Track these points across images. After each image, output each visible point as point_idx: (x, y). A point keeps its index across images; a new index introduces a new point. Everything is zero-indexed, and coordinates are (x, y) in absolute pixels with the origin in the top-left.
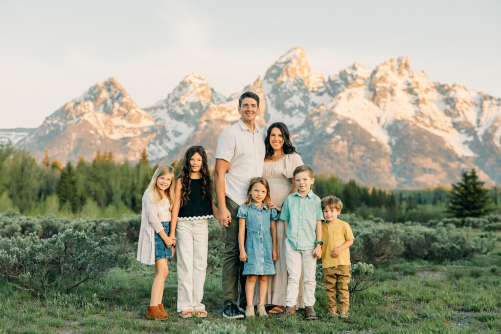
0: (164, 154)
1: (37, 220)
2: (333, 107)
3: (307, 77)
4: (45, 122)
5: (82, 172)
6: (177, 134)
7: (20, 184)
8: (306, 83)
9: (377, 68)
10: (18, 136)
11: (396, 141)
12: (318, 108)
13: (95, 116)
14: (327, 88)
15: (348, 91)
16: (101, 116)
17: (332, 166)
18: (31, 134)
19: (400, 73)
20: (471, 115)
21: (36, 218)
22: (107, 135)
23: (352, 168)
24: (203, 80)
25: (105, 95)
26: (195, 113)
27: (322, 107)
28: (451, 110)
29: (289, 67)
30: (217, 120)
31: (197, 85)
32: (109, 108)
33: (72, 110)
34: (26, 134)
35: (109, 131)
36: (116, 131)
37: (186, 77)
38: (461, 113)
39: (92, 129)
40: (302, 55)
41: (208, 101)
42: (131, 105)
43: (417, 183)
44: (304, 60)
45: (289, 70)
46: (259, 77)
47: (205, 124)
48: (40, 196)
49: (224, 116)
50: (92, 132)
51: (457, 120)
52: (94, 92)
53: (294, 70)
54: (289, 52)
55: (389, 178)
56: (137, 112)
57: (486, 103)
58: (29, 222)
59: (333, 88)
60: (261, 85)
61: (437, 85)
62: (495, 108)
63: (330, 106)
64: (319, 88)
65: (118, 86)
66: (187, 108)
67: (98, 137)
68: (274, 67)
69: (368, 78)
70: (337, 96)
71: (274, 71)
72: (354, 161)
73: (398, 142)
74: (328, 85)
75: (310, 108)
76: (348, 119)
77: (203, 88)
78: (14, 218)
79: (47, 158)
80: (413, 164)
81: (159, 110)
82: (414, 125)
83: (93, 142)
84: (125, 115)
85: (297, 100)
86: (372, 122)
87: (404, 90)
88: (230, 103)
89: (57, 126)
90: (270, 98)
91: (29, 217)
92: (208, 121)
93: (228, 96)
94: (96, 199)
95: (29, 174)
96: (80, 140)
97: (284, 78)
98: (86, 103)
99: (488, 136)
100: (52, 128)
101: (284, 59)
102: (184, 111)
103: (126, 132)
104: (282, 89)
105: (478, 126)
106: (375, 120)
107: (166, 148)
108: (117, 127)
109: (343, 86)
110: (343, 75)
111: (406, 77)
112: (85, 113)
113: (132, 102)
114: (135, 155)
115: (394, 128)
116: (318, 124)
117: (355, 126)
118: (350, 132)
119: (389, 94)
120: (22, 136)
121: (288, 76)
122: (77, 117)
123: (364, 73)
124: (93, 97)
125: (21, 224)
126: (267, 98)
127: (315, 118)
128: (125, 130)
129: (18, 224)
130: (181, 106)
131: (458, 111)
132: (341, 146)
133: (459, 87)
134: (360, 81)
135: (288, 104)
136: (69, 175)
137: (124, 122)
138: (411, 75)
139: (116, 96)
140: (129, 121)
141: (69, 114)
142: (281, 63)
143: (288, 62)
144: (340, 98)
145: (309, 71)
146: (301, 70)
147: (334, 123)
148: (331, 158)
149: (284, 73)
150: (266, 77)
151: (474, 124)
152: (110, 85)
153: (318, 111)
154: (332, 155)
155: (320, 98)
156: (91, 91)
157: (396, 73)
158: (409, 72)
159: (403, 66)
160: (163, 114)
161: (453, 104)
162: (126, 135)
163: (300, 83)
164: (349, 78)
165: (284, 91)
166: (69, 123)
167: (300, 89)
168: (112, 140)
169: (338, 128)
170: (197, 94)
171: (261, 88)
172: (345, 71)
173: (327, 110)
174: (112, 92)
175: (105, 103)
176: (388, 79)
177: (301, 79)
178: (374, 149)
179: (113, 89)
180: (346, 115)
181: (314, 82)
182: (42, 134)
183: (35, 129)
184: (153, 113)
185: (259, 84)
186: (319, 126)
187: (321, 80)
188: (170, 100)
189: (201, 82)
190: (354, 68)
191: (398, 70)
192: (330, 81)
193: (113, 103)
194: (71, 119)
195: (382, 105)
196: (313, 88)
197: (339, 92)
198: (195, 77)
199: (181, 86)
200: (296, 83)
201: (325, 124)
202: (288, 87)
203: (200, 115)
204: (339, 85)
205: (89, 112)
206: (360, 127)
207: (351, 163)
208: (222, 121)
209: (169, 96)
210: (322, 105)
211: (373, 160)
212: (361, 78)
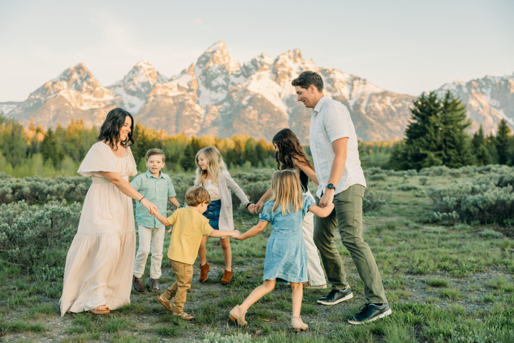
1: (26, 182)
2: (247, 86)
3: (228, 63)
4: (29, 97)
5: (59, 135)
6: (132, 106)
7: (12, 145)
8: (227, 68)
9: (279, 57)
10: (9, 108)
11: (292, 110)
12: (236, 86)
13: (69, 92)
14: (242, 71)
15: (257, 74)
16: (73, 92)
17: (246, 129)
18: (18, 107)
19: (295, 61)
20: (345, 91)
21: (24, 181)
22: (79, 107)
23: (261, 130)
24: (151, 65)
25: (75, 76)
26: (145, 90)
27: (239, 86)
28: (331, 88)
29: (214, 56)
30: (162, 95)
31: (146, 69)
32: (79, 87)
33: (50, 88)
34: (14, 106)
35: (80, 104)
36: (85, 104)
37: (138, 63)
38: (338, 90)
39: (66, 102)
40: (224, 47)
41: (155, 81)
42: (95, 84)
44: (225, 51)
45: (215, 58)
46: (192, 64)
47: (152, 98)
48: (27, 154)
49: (167, 93)
50: (67, 104)
51: (336, 94)
52: (68, 74)
53: (218, 58)
54: (214, 44)
56: (101, 89)
57: (356, 83)
58: (19, 184)
59: (246, 72)
60: (194, 69)
61: (322, 69)
62: (362, 86)
63: (245, 84)
64: (237, 71)
65: (86, 70)
66: (139, 86)
67: (71, 108)
68: (203, 56)
69: (272, 64)
70: (250, 78)
71: (204, 59)
72: (262, 125)
73: (294, 111)
74: (243, 69)
75: (230, 86)
76: (258, 94)
77: (150, 72)
78: (5, 181)
79: (32, 125)
80: (304, 127)
81: (118, 88)
83: (67, 112)
84: (92, 92)
85: (220, 80)
86: (275, 96)
88: (171, 83)
89: (39, 100)
90: (201, 79)
91: (18, 179)
92: (155, 96)
93: (169, 77)
94: (71, 155)
95: (19, 138)
96: (58, 111)
97: (211, 64)
98: (61, 83)
99: (357, 106)
100: (35, 102)
101: (211, 50)
102: (137, 88)
103: (93, 105)
104: (209, 72)
105: (350, 99)
106: (277, 95)
108: (86, 101)
109: (254, 70)
110: (254, 62)
111: (299, 64)
112: (60, 90)
113: (97, 82)
114: (100, 122)
115: (291, 101)
116: (237, 98)
117: (263, 99)
118: (259, 104)
119: (287, 76)
120: (12, 108)
121: (214, 62)
122: (55, 93)
123: (269, 60)
124: (66, 78)
125: (12, 186)
126: (199, 79)
127: (234, 94)
128: (92, 103)
129: (9, 186)
130: (134, 84)
131: (336, 89)
132: (253, 114)
133: (337, 70)
135: (214, 83)
136: (50, 138)
137: (91, 97)
138: (303, 62)
139: (84, 77)
140: (95, 96)
141: (48, 91)
142: (209, 53)
143: (214, 52)
144: (252, 79)
145: (229, 59)
146: (223, 58)
147: (248, 98)
148: (246, 123)
149: (211, 60)
150: (198, 63)
151: (347, 97)
152: (79, 68)
153: (236, 88)
154: (247, 120)
155: (237, 79)
156: (65, 74)
157: (292, 61)
158: (302, 60)
159: (297, 55)
160: (121, 91)
161: (332, 83)
162: (93, 107)
163: (223, 68)
164: (259, 64)
165: (211, 74)
166: (48, 97)
167: (222, 73)
168: (82, 111)
169: (251, 101)
170: (147, 76)
171: (194, 71)
172: (255, 59)
173: (242, 88)
174: (82, 74)
175: (76, 82)
176: (287, 65)
177: (223, 65)
178: (276, 116)
179: (82, 72)
180: (256, 91)
181: (233, 67)
182: (28, 106)
183: (22, 103)
184: (114, 90)
185: (192, 68)
186: (237, 100)
187: (239, 66)
188: (126, 80)
189: (149, 67)
190: (262, 57)
191: (294, 58)
192: (245, 67)
193: (82, 82)
194: (50, 94)
195: (282, 84)
196: (232, 72)
197: (251, 75)
198: (145, 63)
199: (134, 70)
200: (220, 68)
201: (241, 98)
202: (214, 71)
203: (149, 92)
204: (251, 70)
205: (64, 89)
206: (267, 100)
207: (260, 127)
208: (165, 96)
209: (125, 77)
210: (239, 84)
211: (276, 124)
212: (267, 64)
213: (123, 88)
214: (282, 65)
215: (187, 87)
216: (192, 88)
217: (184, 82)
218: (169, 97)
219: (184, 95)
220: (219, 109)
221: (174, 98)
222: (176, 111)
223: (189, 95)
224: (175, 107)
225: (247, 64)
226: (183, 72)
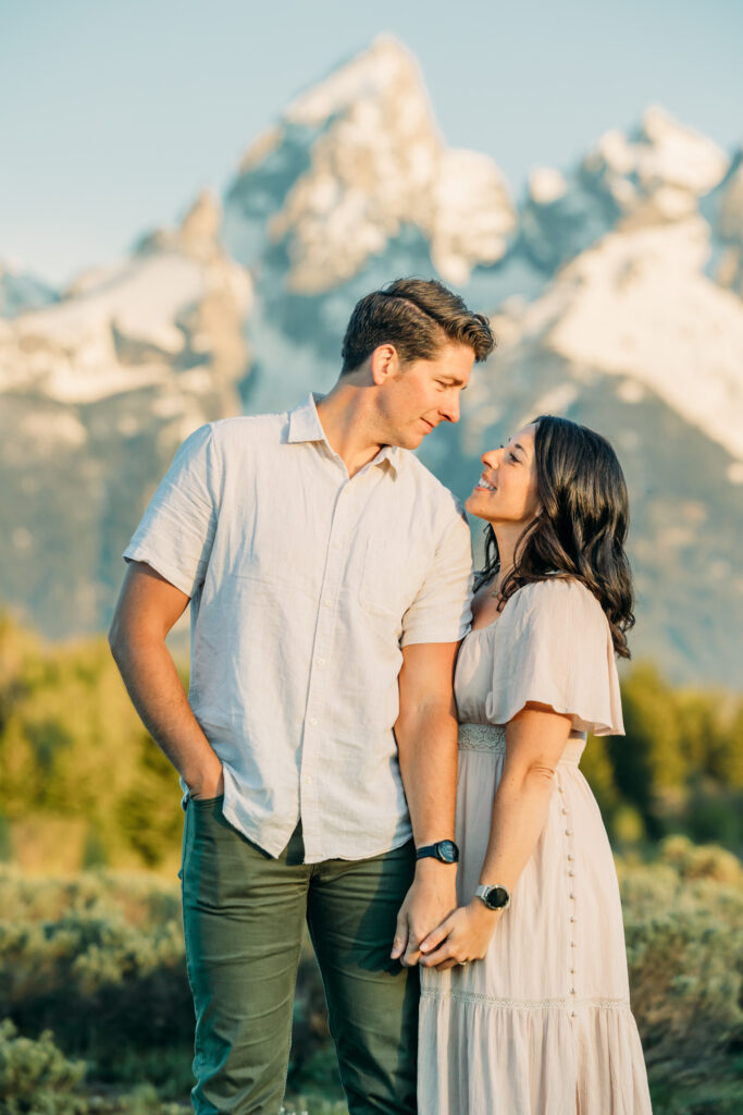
2: (553, 324)
3: (427, 189)
14: (522, 234)
15: (616, 247)
29: (338, 141)
30: (10, 394)
45: (345, 155)
53: (365, 156)
59: (546, 237)
60: (216, 226)
63: (536, 317)
64: (489, 237)
70: (569, 273)
71: (276, 163)
97: (318, 192)
101: (317, 106)
104: (310, 248)
109: (594, 224)
110: (591, 178)
117: (655, 409)
121: (343, 185)
134: (670, 202)
143: (337, 118)
144: (580, 281)
146: (401, 155)
149: (320, 165)
150: (238, 193)
155: (490, 284)
164: (623, 191)
171: (213, 237)
173: (525, 342)
180: (613, 359)
185: (204, 221)
187: (496, 200)
190: (641, 138)
197: (577, 252)
202: (338, 236)
204: (574, 223)
206: (676, 417)
208: (34, 397)
212: (679, 187)
215: (171, 340)
216: (202, 343)
218: (57, 406)
219: (150, 391)
221: (84, 412)
222: (97, 493)
223: (185, 393)
224: (93, 471)
225: (549, 186)
226: (148, 246)
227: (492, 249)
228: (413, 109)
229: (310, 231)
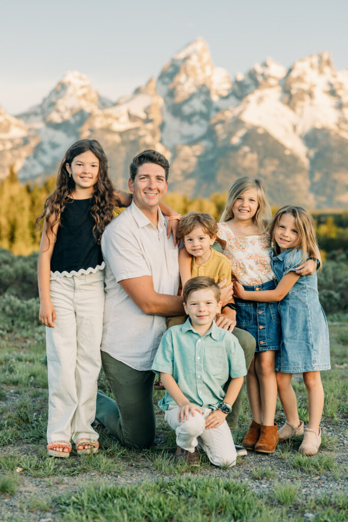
0: (39, 169)
2: (241, 113)
3: (209, 77)
6: (54, 146)
8: (208, 85)
9: (293, 65)
11: (315, 153)
12: (223, 114)
14: (234, 90)
15: (258, 93)
19: (321, 72)
24: (85, 80)
26: (76, 120)
27: (227, 113)
29: (187, 65)
30: (102, 129)
31: (78, 87)
37: (64, 78)
40: (204, 50)
41: (93, 106)
43: (340, 204)
45: (188, 68)
46: (152, 77)
47: (87, 133)
49: (110, 125)
53: (194, 68)
54: (188, 45)
55: (306, 197)
56: (7, 120)
59: (240, 91)
63: (237, 111)
64: (225, 90)
66: (67, 115)
68: (170, 65)
69: (283, 78)
70: (245, 100)
71: (171, 70)
73: (318, 155)
74: (236, 87)
75: (213, 114)
76: (258, 127)
77: (84, 91)
80: (335, 181)
81: (32, 117)
82: (337, 134)
85: (197, 104)
86: (287, 130)
87: (326, 92)
88: (117, 109)
90: (165, 102)
92: (92, 130)
97: (182, 78)
101: (182, 55)
102: (63, 118)
104: (179, 92)
106: (291, 129)
107: (42, 163)
109: (252, 87)
110: (252, 75)
111: (328, 76)
114: (4, 172)
115: (312, 138)
116: (223, 134)
117: (266, 136)
118: (260, 143)
119: (307, 97)
121: (188, 76)
123: (277, 71)
127: (219, 127)
130: (58, 111)
132: (249, 160)
135: (187, 109)
138: (334, 73)
142: (178, 60)
143: (187, 58)
144: (248, 102)
145: (212, 69)
146: (203, 68)
147: (241, 133)
149: (182, 71)
150: (161, 77)
153: (222, 117)
154: (239, 170)
157: (316, 72)
158: (332, 69)
159: (324, 63)
164: (260, 79)
167: (201, 93)
169: (246, 139)
170: (79, 98)
171: (154, 89)
172: (254, 70)
173: (234, 117)
176: (307, 78)
178: (289, 163)
180: (256, 122)
181: (219, 83)
184: (26, 121)
185: (152, 85)
186: (224, 137)
187: (227, 80)
188: (45, 106)
189: (82, 83)
190: (265, 65)
191: (319, 67)
192: (237, 82)
195: (298, 110)
196: (217, 91)
197: (247, 95)
198: (75, 77)
199: (59, 88)
201: (231, 134)
202: (186, 89)
203: (81, 123)
204: (247, 87)
208: (108, 130)
209: (44, 100)
210: (227, 109)
211: (287, 176)
212: (274, 78)
213: (40, 118)
214: (300, 79)
215: (143, 115)
216: (151, 117)
217: (138, 107)
218: (113, 132)
219: (137, 129)
220: (194, 152)
221: (121, 134)
223: (146, 129)
224: (123, 149)
225: (240, 77)
226: (138, 91)
227: (225, 93)
228: (206, 57)
229: (179, 88)
